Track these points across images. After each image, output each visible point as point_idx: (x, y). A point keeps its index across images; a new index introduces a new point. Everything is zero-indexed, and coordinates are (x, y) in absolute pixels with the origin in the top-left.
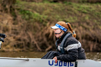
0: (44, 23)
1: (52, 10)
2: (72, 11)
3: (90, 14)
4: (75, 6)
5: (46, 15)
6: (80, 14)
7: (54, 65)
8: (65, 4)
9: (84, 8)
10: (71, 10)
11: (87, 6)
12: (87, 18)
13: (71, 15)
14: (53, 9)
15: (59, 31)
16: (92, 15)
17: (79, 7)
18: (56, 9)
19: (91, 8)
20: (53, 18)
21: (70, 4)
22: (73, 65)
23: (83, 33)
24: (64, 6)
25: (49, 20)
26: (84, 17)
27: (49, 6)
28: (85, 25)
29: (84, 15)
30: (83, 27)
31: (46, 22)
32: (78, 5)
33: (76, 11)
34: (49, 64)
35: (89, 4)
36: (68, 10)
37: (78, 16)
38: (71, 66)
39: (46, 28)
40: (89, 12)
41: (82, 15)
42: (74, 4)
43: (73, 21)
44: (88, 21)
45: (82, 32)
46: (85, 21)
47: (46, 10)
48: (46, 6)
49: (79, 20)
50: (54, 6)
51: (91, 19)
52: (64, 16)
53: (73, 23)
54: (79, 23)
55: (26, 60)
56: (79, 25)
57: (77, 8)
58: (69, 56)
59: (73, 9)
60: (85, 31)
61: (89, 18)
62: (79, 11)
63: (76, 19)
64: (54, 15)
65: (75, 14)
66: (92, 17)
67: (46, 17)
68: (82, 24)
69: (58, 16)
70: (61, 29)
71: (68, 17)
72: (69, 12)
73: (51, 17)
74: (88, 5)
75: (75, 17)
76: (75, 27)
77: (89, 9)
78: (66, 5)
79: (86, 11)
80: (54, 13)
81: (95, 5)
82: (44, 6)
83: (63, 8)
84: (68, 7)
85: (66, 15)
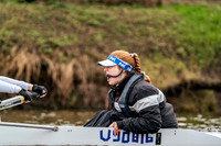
0: (4, 47)
1: (22, 19)
2: (67, 22)
3: (104, 28)
4: (73, 12)
5: (9, 29)
6: (84, 29)
7: (111, 140)
8: (51, 7)
9: (92, 15)
10: (64, 20)
11: (99, 12)
12: (99, 37)
13: (65, 29)
14: (26, 16)
15: (115, 71)
16: (109, 31)
17: (81, 14)
18: (31, 17)
19: (107, 16)
20: (25, 35)
21: (62, 6)
22: (152, 141)
23: (90, 69)
24: (48, 11)
25: (15, 41)
26: (92, 35)
27: (15, 11)
28: (94, 52)
29: (92, 31)
30: (90, 56)
31: (9, 46)
32: (79, 8)
33: (75, 22)
34: (102, 138)
35: (104, 6)
36: (57, 19)
37: (80, 33)
38: (147, 141)
39: (8, 57)
40: (103, 25)
41: (87, 30)
42: (70, 6)
43: (69, 43)
44: (101, 44)
45: (87, 66)
46: (94, 44)
47: (10, 18)
48: (9, 9)
49: (81, 42)
50: (27, 11)
51: (107, 40)
52: (49, 33)
53: (69, 47)
54: (81, 47)
55: (53, 130)
56: (82, 53)
57: (76, 16)
58: (142, 121)
59: (68, 17)
60: (93, 65)
61: (104, 37)
62: (83, 22)
63: (76, 40)
64: (28, 30)
65: (74, 28)
66: (110, 35)
67: (10, 34)
68: (87, 49)
69: (36, 33)
70: (120, 67)
71: (58, 35)
72: (59, 23)
73: (20, 35)
74: (101, 8)
75: (72, 35)
76: (73, 56)
77: (103, 18)
78: (54, 9)
79: (96, 22)
80: (27, 26)
81: (116, 8)
82: (5, 11)
83: (48, 15)
84: (58, 13)
85: (52, 29)
